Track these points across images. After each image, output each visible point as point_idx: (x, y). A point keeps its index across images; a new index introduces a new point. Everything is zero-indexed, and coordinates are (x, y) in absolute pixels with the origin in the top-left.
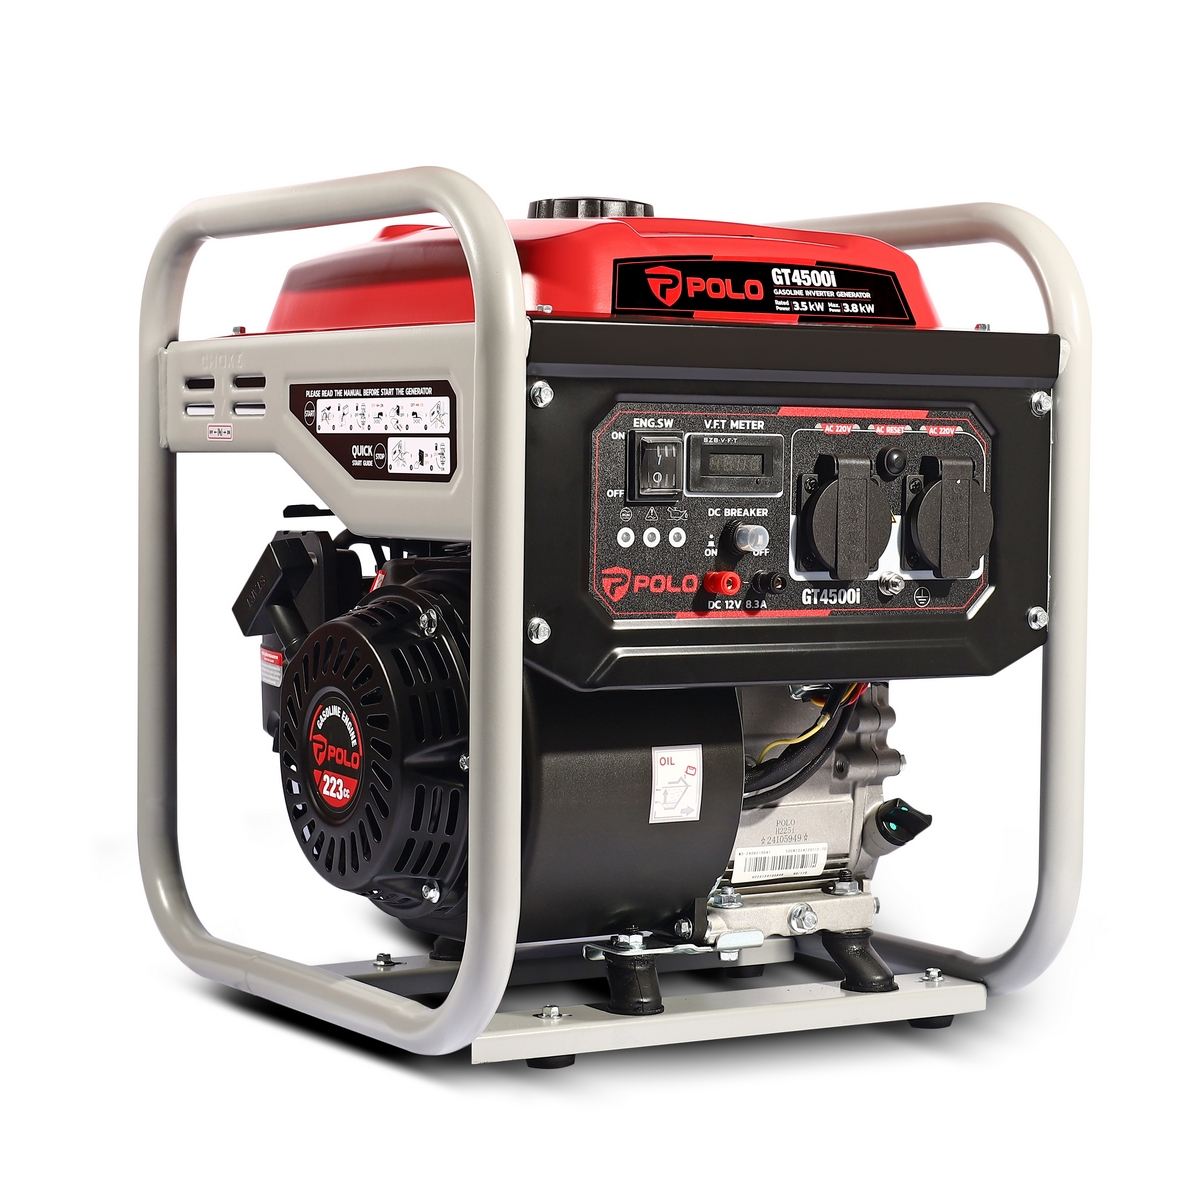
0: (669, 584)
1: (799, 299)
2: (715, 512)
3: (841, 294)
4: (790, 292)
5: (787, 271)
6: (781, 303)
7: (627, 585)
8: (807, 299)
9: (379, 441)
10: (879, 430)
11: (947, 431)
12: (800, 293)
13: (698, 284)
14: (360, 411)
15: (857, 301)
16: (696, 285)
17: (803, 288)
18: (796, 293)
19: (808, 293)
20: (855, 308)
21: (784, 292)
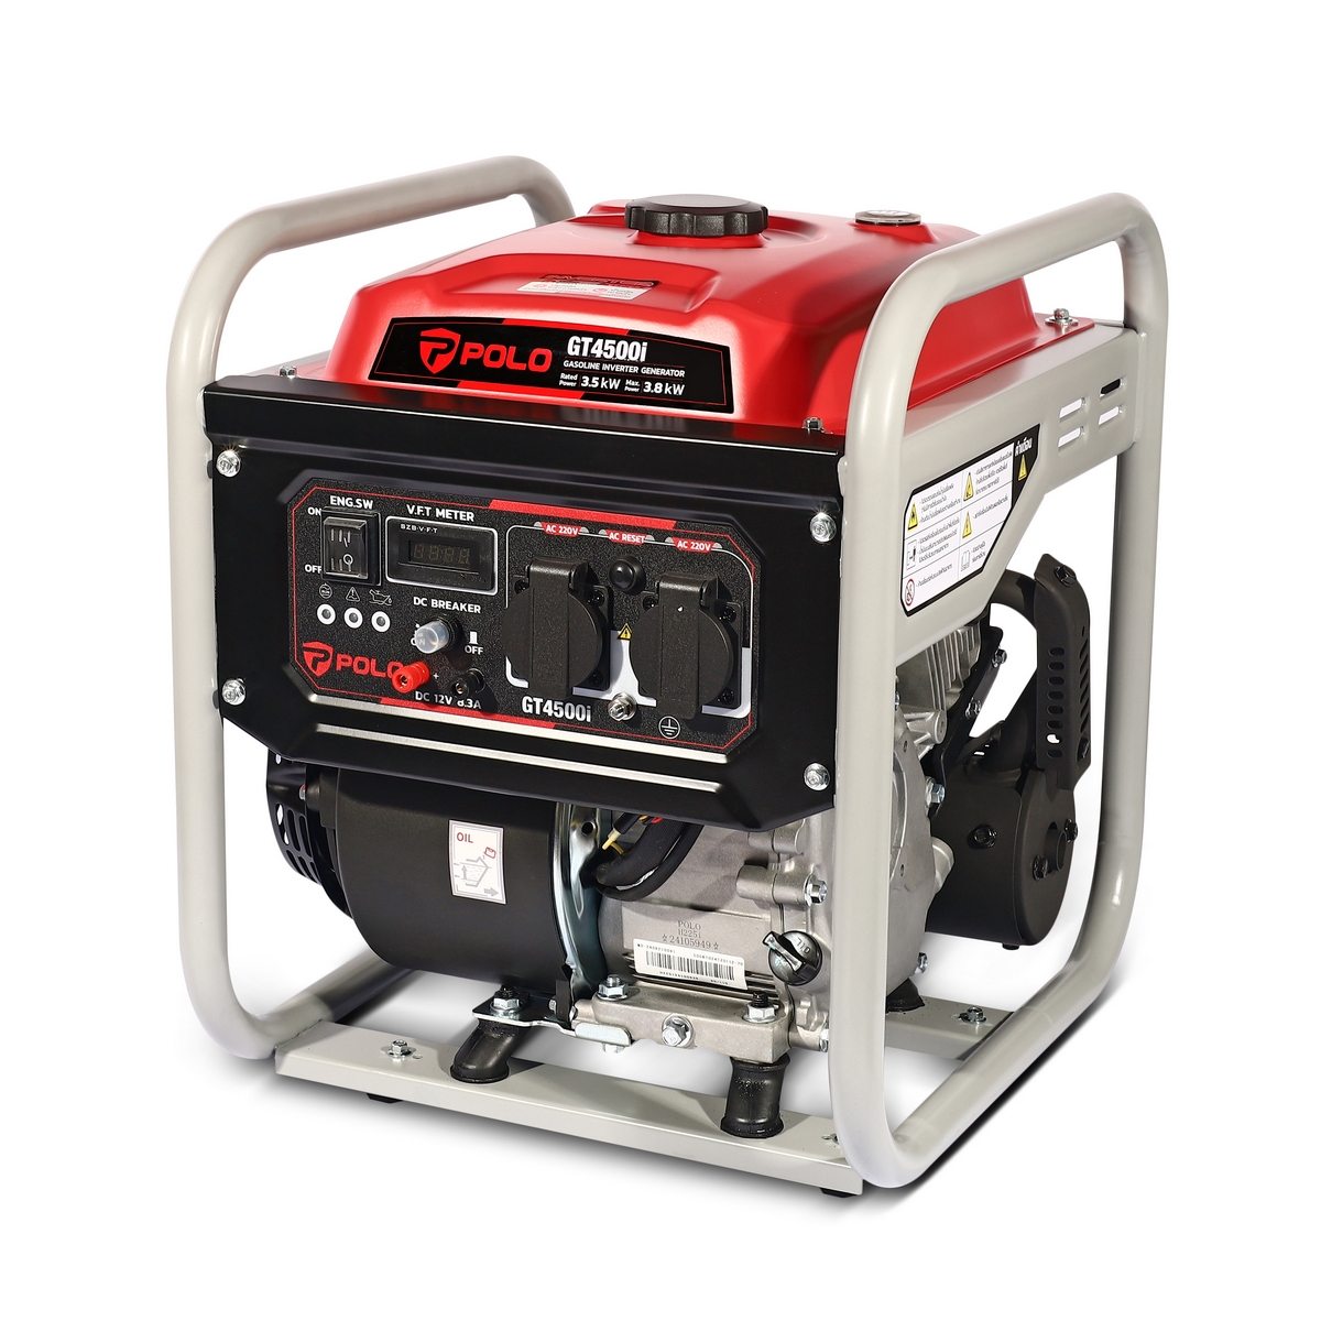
0: (373, 667)
1: (591, 373)
2: (421, 601)
3: (646, 371)
4: (584, 365)
5: (587, 340)
6: (567, 377)
7: (329, 662)
8: (601, 374)
10: (613, 536)
11: (700, 546)
12: (596, 366)
13: (476, 351)
15: (663, 380)
16: (474, 351)
17: (602, 360)
18: (591, 366)
19: (605, 367)
20: (658, 388)
21: (577, 365)
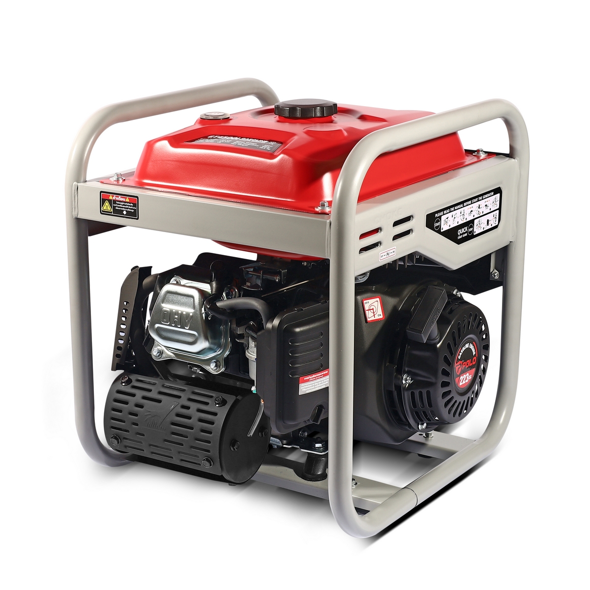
9: (470, 224)
14: (462, 213)
